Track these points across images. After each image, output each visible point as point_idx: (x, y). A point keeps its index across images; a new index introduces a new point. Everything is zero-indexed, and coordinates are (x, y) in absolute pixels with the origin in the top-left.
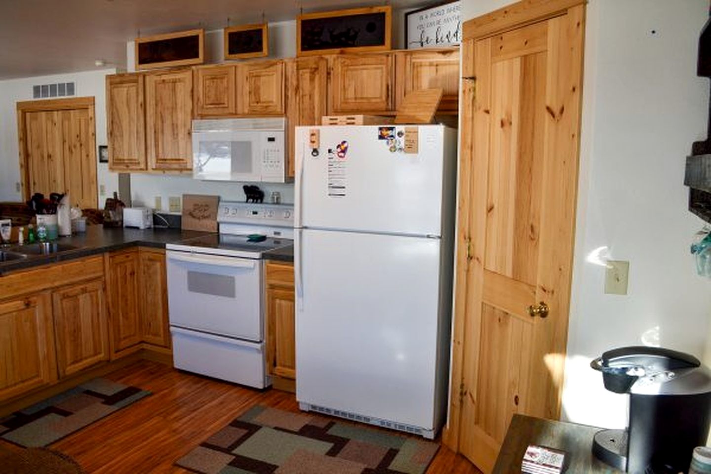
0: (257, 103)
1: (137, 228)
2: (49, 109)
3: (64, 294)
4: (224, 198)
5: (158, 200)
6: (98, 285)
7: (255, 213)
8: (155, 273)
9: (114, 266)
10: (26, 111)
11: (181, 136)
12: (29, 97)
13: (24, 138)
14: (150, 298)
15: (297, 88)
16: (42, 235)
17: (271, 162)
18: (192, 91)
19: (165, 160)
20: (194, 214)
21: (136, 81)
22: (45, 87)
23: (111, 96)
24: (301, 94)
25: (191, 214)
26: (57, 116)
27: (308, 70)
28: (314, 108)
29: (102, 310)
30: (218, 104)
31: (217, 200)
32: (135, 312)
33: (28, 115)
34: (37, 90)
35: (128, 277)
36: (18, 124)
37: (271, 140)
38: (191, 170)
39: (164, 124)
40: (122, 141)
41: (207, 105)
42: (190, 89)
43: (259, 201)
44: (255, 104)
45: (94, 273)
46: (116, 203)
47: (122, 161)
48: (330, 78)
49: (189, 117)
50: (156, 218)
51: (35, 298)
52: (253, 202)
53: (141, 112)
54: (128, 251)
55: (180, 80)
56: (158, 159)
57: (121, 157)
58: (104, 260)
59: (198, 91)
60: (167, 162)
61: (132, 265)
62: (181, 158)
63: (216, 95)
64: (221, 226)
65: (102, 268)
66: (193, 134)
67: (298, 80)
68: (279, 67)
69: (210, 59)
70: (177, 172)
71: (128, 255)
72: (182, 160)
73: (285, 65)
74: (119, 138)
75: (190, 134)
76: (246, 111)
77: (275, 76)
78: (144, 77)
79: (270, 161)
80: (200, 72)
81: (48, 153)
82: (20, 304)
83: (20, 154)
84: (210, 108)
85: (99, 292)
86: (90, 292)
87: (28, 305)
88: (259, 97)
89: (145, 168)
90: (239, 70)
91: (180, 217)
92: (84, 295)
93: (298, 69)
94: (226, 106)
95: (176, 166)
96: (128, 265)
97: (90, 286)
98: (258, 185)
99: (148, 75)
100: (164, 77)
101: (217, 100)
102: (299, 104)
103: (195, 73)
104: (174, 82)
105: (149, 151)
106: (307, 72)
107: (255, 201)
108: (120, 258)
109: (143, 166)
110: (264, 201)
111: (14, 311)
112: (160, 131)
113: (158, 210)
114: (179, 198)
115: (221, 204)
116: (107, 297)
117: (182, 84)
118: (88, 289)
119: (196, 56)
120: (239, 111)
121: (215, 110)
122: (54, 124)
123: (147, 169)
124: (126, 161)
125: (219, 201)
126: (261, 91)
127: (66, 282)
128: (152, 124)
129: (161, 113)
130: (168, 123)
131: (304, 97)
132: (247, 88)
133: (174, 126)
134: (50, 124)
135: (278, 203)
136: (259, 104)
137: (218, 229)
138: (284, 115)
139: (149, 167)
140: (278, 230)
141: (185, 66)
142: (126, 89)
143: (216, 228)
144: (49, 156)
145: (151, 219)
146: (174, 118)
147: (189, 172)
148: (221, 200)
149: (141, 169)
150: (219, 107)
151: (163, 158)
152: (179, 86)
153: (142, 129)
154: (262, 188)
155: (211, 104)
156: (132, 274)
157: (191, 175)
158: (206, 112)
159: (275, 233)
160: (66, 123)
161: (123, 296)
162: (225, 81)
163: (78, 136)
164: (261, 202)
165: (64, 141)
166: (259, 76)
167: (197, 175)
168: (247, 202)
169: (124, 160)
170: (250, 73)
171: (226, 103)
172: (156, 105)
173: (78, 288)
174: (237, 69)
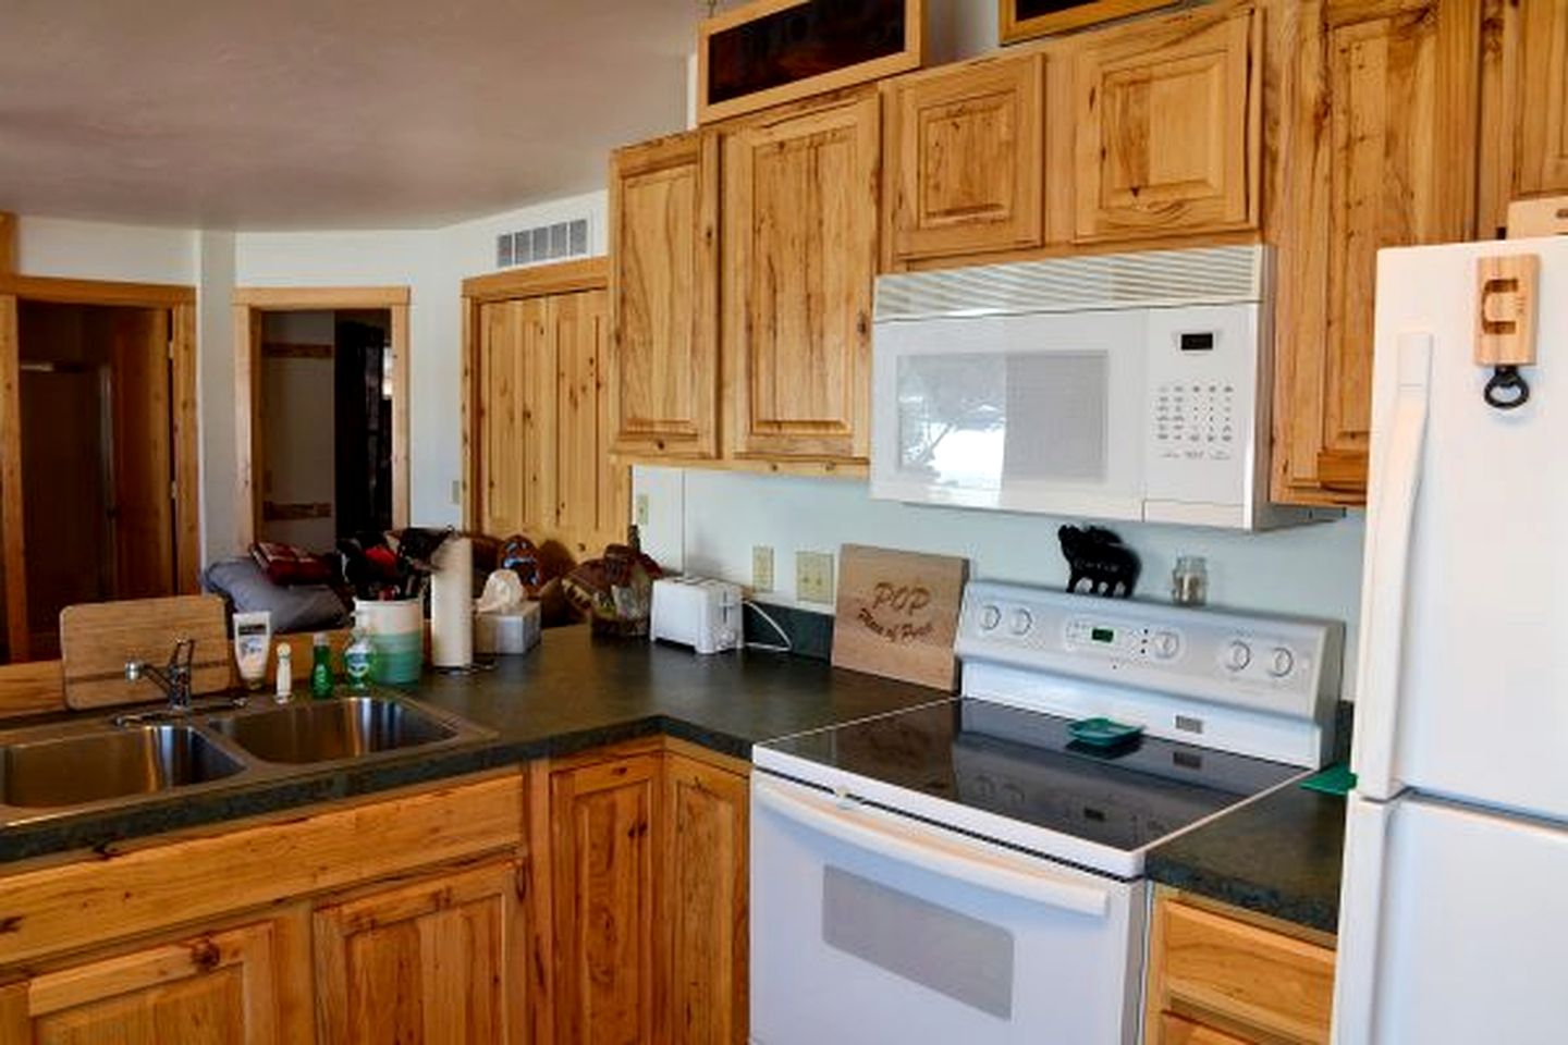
0: (1135, 191)
1: (689, 650)
2: (530, 293)
3: (357, 917)
4: (981, 569)
5: (764, 558)
6: (499, 878)
7: (1102, 635)
8: (714, 838)
9: (568, 806)
10: (483, 298)
11: (833, 340)
12: (487, 264)
13: (474, 372)
14: (692, 925)
15: (1324, 109)
16: (359, 670)
17: (1195, 438)
18: (879, 172)
19: (779, 424)
20: (877, 616)
21: (694, 159)
22: (522, 237)
23: (624, 215)
24: (1341, 138)
25: (866, 617)
26: (547, 309)
27: (1378, 26)
28: (1408, 193)
29: (511, 965)
30: (971, 207)
31: (958, 575)
32: (640, 966)
33: (486, 310)
34: (506, 246)
35: (621, 840)
36: (464, 332)
37: (1197, 342)
38: (866, 462)
39: (779, 297)
40: (649, 360)
41: (930, 215)
42: (869, 163)
43: (1120, 588)
44: (1128, 199)
45: (484, 833)
46: (631, 563)
47: (646, 429)
48: (1498, 48)
49: (865, 270)
50: (755, 618)
51: (238, 935)
52: (1094, 591)
53: (707, 259)
54: (621, 753)
55: (836, 136)
56: (755, 422)
57: (642, 413)
58: (526, 786)
59: (898, 169)
60: (788, 431)
61: (640, 800)
62: (832, 418)
63: (966, 178)
64: (967, 670)
65: (516, 817)
66: (878, 332)
67: (1326, 76)
68: (1237, 28)
69: (945, 46)
70: (818, 470)
71: (624, 763)
72: (837, 424)
73: (1265, 20)
74: (640, 350)
75: (864, 328)
76: (1086, 229)
77: (1216, 71)
78: (721, 139)
79: (1187, 431)
80: (908, 95)
81: (524, 405)
82: (174, 958)
83: (464, 408)
84: (945, 227)
85: (504, 906)
86: (464, 904)
87: (207, 961)
88: (1143, 167)
89: (713, 452)
90: (1058, 72)
91: (828, 621)
92: (441, 917)
93: (1325, 28)
94: (1004, 213)
95: (814, 448)
96: (625, 800)
97: (463, 884)
98: (1120, 531)
99: (734, 134)
100: (784, 132)
101: (970, 195)
102: (1330, 179)
103: (890, 102)
104: (816, 144)
105: (728, 392)
106: (1374, 36)
107: (1103, 587)
108: (590, 777)
109: (707, 444)
110: (1140, 588)
111: (155, 986)
112: (764, 320)
113: (763, 591)
114: (831, 556)
115: (970, 588)
116: (530, 920)
117: (843, 147)
118: (457, 896)
119: (896, 44)
120: (1058, 231)
121: (962, 230)
122: (538, 331)
123: (719, 455)
124: (658, 428)
125: (965, 578)
126: (1153, 143)
127: (369, 871)
128: (741, 301)
129: (769, 259)
130: (791, 295)
131: (1357, 148)
132: (1090, 140)
133: (811, 302)
134: (530, 328)
135: (1195, 603)
136: (1143, 197)
137: (958, 680)
138: (1257, 237)
139: (727, 450)
140: (1191, 712)
141: (854, 89)
142: (664, 187)
143: (951, 674)
144: (527, 415)
145: (735, 620)
146: (814, 276)
147: (856, 470)
148: (972, 576)
149: (704, 457)
150: (977, 221)
151: (771, 418)
152: (832, 154)
153: (708, 321)
154: (1131, 541)
155: (949, 213)
156: (638, 830)
157: (866, 482)
158: (922, 246)
159: (1182, 723)
160: (566, 327)
161: (599, 909)
162: (1003, 116)
163: (591, 361)
164: (1127, 594)
165: (559, 375)
166: (1147, 81)
167: (885, 483)
168: (1071, 589)
169: (651, 424)
170: (1105, 76)
171: (1006, 202)
172: (756, 231)
173: (417, 893)
174: (1049, 65)
